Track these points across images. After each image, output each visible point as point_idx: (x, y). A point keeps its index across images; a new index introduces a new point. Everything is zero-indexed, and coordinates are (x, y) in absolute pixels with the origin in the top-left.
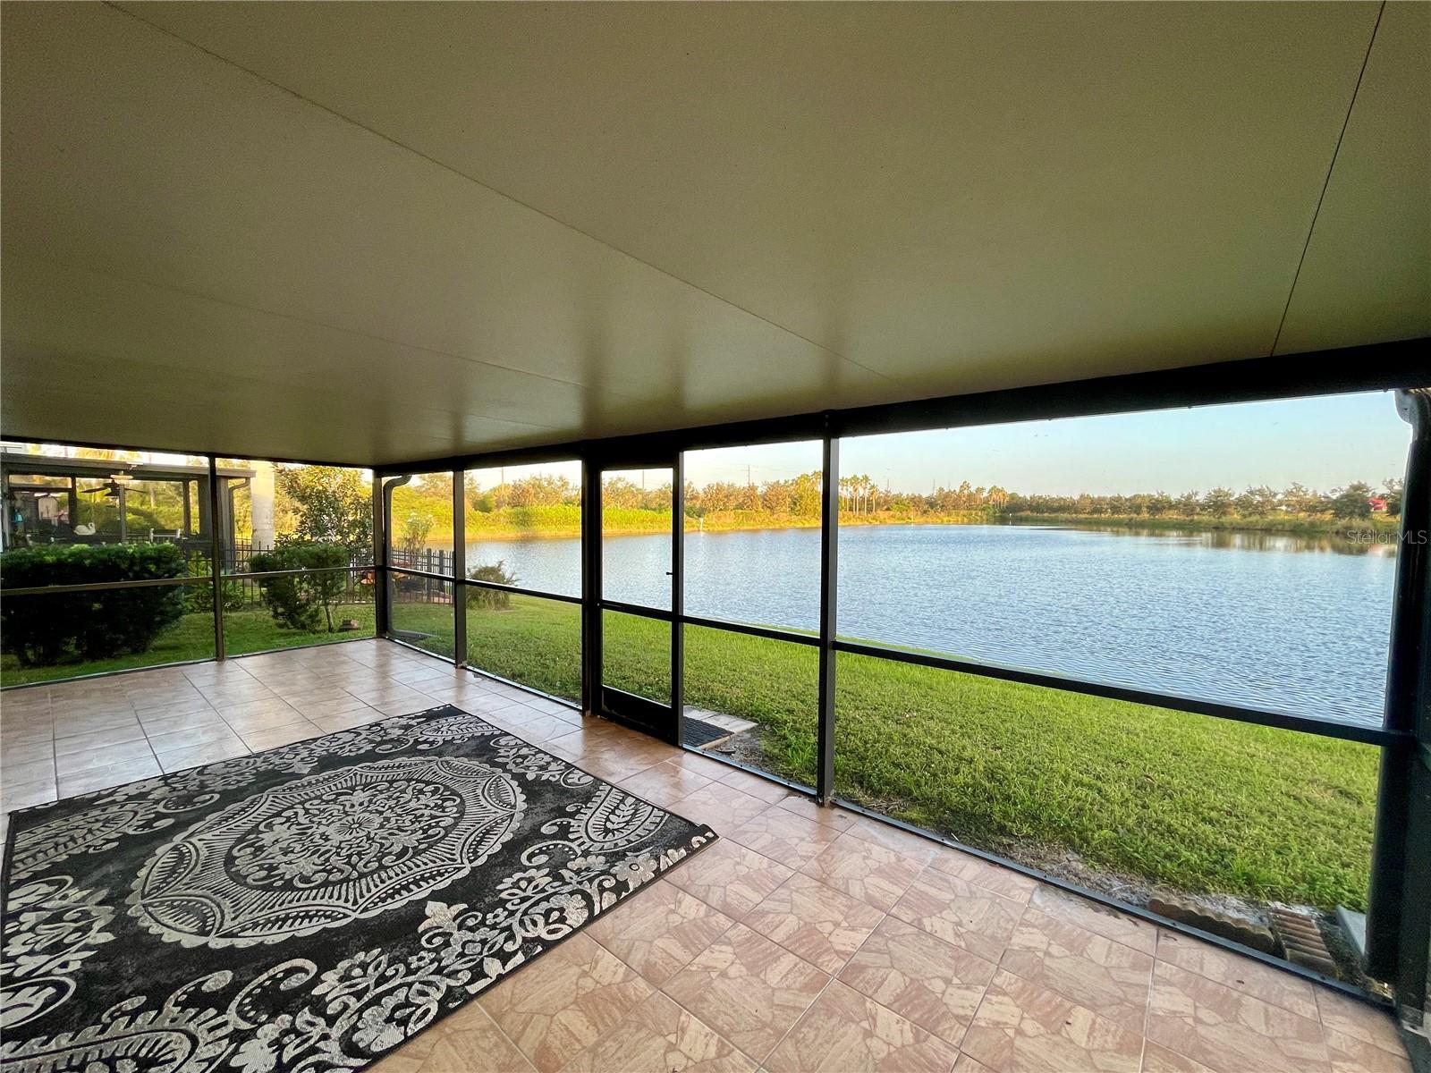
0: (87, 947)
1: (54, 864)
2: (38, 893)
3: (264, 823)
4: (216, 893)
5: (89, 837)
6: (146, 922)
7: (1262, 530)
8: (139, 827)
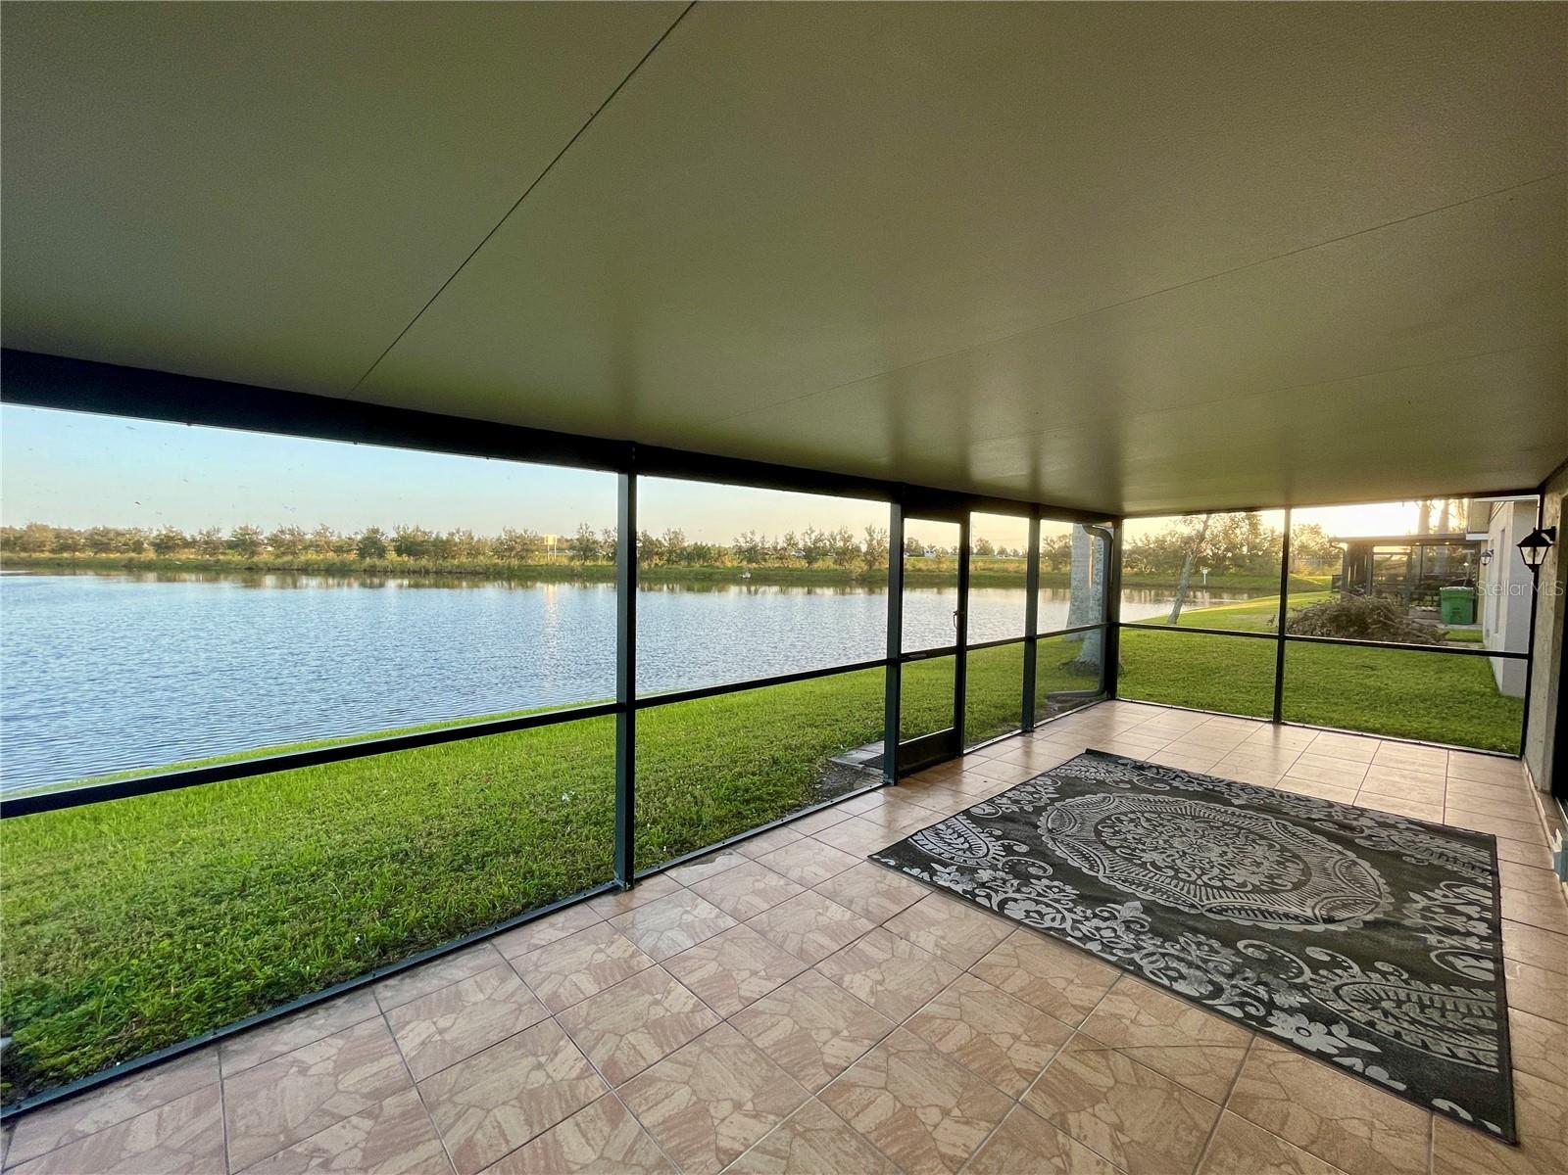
0: (1430, 898)
1: (1447, 986)
2: (1466, 964)
3: (1246, 890)
4: (1329, 875)
5: (1403, 996)
6: (1385, 888)
7: (298, 570)
8: (1345, 969)
